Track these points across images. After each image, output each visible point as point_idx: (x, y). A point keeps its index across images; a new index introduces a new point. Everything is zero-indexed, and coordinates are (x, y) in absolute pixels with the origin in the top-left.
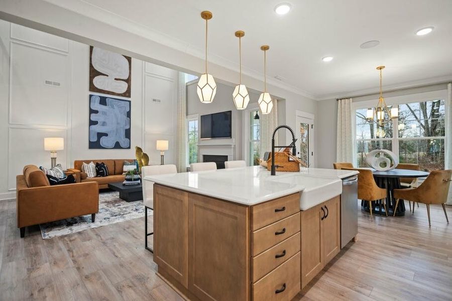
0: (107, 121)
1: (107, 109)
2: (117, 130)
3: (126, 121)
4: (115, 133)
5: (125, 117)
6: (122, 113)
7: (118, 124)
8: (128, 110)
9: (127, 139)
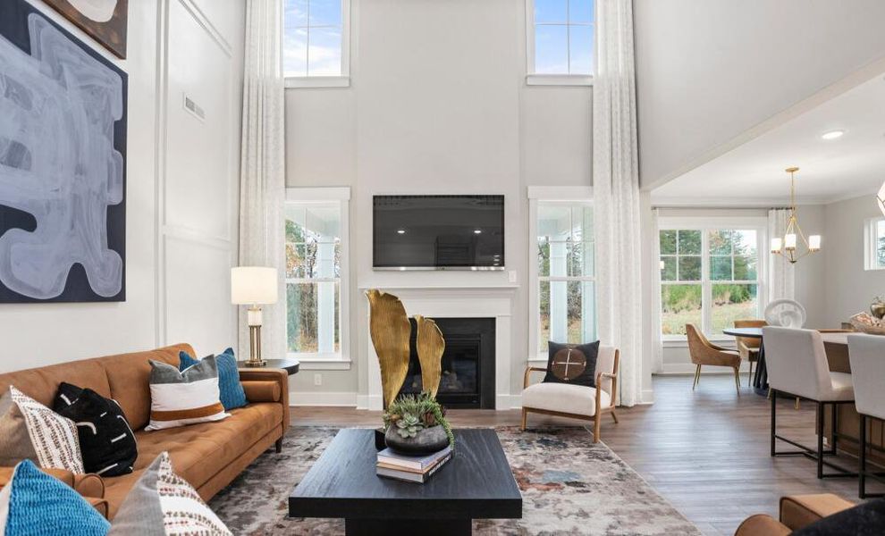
0: (31, 142)
1: (36, 73)
2: (76, 198)
3: (109, 165)
4: (68, 215)
5: (107, 143)
6: (95, 122)
7: (80, 170)
8: (119, 117)
9: (115, 255)
